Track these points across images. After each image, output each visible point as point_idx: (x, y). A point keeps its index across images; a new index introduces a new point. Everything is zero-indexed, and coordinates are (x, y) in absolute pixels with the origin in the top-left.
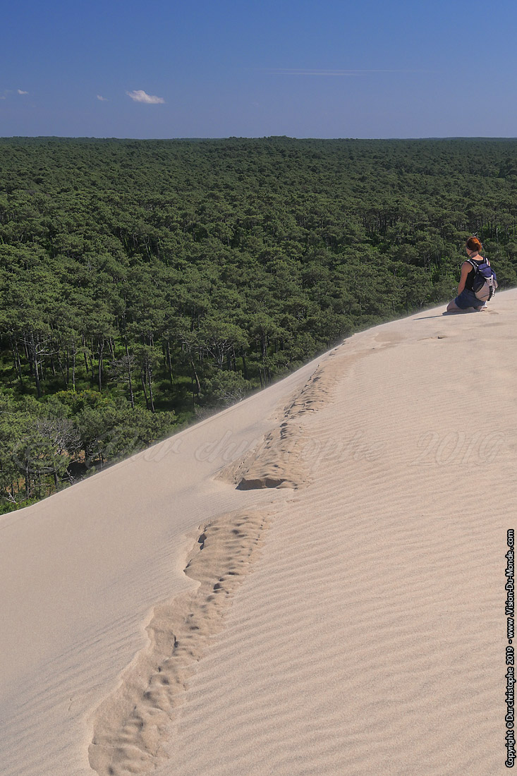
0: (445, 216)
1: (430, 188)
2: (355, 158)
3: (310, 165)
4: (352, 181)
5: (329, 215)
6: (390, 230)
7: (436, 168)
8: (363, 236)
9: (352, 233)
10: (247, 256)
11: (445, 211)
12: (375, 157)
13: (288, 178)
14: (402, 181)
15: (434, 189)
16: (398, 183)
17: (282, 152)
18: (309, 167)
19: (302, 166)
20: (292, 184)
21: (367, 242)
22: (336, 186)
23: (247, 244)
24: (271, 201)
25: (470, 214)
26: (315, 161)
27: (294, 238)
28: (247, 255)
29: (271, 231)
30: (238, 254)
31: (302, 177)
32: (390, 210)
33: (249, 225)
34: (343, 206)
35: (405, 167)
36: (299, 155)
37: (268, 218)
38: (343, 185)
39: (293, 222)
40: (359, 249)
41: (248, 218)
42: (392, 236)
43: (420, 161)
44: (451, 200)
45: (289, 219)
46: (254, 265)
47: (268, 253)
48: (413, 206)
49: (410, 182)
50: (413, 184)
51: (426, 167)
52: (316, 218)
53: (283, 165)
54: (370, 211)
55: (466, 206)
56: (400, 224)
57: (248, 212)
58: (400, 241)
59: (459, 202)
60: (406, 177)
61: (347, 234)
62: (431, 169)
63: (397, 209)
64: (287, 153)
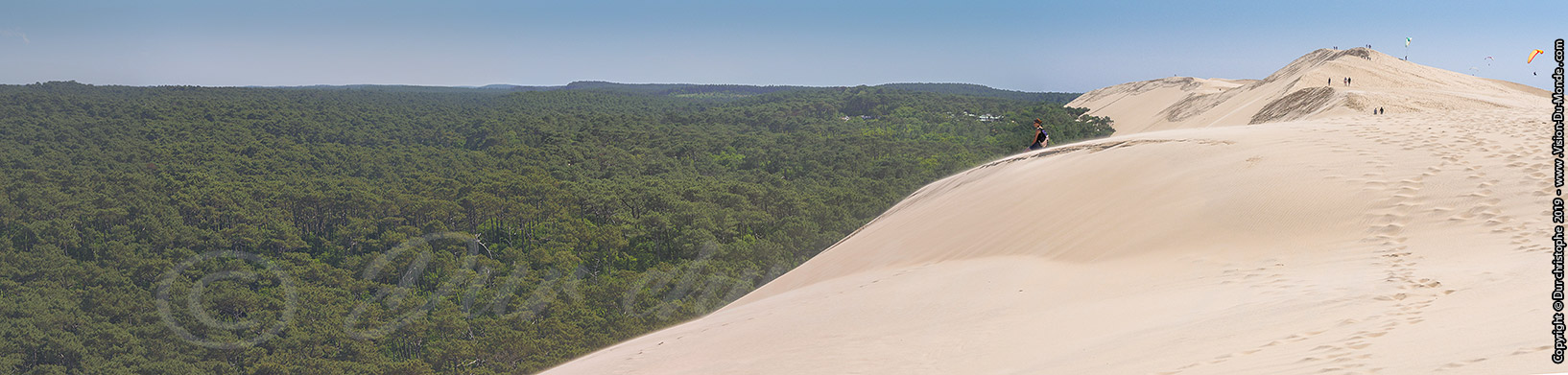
0: (428, 208)
1: (367, 167)
2: (216, 118)
3: (143, 129)
4: (232, 156)
5: (235, 206)
6: (343, 231)
7: (359, 134)
8: (298, 241)
9: (281, 235)
10: (113, 275)
11: (426, 200)
12: (250, 117)
13: (121, 150)
14: (317, 155)
15: (374, 168)
16: (312, 159)
17: (87, 107)
18: (143, 133)
19: (128, 130)
20: (130, 160)
21: (304, 250)
22: (205, 163)
23: (109, 255)
24: (131, 185)
25: (465, 203)
26: (151, 124)
27: (186, 244)
28: (113, 272)
29: (142, 234)
30: (98, 270)
31: (145, 148)
32: (337, 198)
33: (102, 225)
34: (256, 193)
35: (306, 132)
36: (117, 112)
37: (133, 213)
38: (217, 162)
39: (177, 219)
40: (296, 261)
41: (101, 214)
42: (346, 242)
43: (328, 124)
44: (428, 183)
45: (170, 214)
46: (128, 288)
47: (148, 269)
48: (374, 192)
49: (333, 156)
50: (336, 159)
51: (342, 133)
52: (215, 213)
53: (96, 129)
54: (304, 199)
55: (456, 192)
56: (357, 221)
57: (100, 203)
58: (360, 249)
59: (444, 185)
60: (323, 149)
61: (272, 237)
62: (351, 136)
63: (349, 196)
64: (96, 109)
